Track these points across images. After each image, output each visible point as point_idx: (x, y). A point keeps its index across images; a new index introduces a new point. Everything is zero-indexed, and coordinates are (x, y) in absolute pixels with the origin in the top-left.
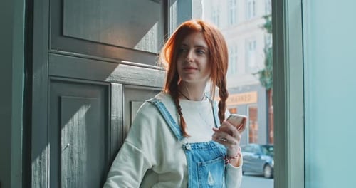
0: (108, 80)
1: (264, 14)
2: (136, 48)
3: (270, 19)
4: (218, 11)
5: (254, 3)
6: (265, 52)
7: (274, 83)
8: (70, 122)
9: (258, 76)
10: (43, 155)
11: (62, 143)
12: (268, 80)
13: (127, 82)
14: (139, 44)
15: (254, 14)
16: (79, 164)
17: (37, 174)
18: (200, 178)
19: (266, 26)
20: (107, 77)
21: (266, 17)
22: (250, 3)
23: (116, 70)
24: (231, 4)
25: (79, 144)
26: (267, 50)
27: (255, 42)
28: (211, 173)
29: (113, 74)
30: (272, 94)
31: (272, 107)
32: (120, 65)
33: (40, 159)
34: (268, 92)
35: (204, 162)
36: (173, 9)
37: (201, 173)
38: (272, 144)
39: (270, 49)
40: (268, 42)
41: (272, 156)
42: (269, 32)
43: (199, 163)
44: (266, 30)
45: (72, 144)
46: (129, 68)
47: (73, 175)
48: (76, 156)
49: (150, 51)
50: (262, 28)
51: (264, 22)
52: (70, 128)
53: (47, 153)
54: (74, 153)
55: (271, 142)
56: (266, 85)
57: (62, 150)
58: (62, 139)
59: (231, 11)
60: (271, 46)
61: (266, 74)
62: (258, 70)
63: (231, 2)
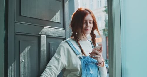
0: (40, 34)
1: (105, 6)
2: (51, 20)
3: (107, 8)
4: (86, 4)
5: (100, 1)
6: (105, 21)
7: (109, 34)
8: (24, 51)
9: (102, 31)
10: (13, 65)
11: (21, 60)
12: (106, 33)
13: (48, 34)
14: (53, 19)
15: (100, 6)
16: (28, 68)
17: (10, 73)
18: (86, 70)
19: (105, 11)
20: (39, 33)
21: (105, 7)
22: (99, 2)
23: (43, 29)
24: (91, 2)
25: (28, 60)
26: (106, 21)
27: (101, 17)
28: (91, 68)
29: (42, 31)
30: (108, 38)
31: (108, 44)
32: (45, 27)
33: (12, 67)
34: (106, 38)
35: (88, 64)
36: (67, 4)
37: (87, 68)
38: (108, 59)
39: (107, 20)
40: (106, 17)
41: (108, 64)
42: (107, 13)
43: (86, 64)
44: (105, 12)
45: (25, 60)
46: (49, 29)
47: (25, 73)
48: (26, 65)
49: (57, 22)
50: (104, 12)
51: (104, 9)
52: (24, 54)
53: (14, 64)
54: (26, 64)
55: (107, 58)
56: (106, 35)
57: (21, 62)
58: (21, 58)
59: (91, 5)
60: (107, 19)
61: (105, 30)
62: (102, 29)
63: (91, 1)
